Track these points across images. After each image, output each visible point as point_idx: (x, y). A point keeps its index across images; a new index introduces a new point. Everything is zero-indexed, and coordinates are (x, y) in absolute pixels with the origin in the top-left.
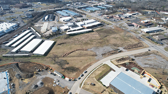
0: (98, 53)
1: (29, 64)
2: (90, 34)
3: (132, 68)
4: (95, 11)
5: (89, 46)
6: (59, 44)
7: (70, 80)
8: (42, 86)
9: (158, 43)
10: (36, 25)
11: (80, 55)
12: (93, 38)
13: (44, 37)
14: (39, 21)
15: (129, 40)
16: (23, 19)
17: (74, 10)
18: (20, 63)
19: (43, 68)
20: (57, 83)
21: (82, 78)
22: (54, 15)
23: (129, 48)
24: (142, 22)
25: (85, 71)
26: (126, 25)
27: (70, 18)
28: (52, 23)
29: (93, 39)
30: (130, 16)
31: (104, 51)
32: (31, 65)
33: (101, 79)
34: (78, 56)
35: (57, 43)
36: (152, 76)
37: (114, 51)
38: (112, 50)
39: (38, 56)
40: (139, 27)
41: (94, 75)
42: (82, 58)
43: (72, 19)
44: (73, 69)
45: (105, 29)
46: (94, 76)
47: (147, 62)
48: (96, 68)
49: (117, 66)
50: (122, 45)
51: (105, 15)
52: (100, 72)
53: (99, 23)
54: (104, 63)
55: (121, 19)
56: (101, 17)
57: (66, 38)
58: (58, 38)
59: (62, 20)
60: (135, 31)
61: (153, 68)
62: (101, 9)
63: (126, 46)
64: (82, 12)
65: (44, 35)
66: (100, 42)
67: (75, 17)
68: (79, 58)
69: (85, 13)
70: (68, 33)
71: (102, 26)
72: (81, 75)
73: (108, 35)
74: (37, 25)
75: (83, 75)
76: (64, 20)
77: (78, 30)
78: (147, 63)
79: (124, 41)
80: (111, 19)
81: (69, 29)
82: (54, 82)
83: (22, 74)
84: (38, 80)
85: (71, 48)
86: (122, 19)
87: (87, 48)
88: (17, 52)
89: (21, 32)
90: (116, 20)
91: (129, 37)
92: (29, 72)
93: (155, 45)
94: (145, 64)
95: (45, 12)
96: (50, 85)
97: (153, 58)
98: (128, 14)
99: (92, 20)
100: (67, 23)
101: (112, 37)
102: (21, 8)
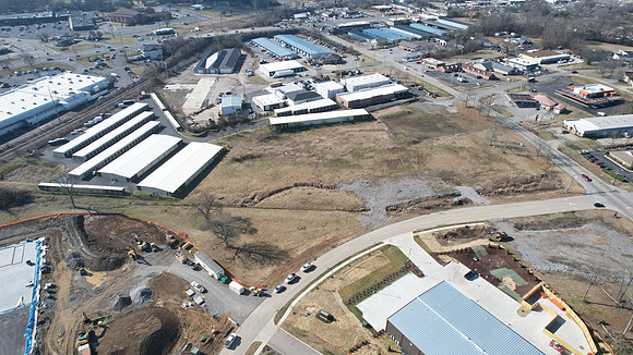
0: (371, 203)
1: (121, 221)
2: (356, 128)
3: (493, 272)
4: (395, 44)
5: (345, 174)
6: (238, 160)
7: (245, 292)
8: (146, 305)
9: (625, 181)
10: (170, 87)
11: (304, 206)
12: (364, 146)
13: (190, 130)
14: (184, 73)
15: (506, 161)
16: (130, 62)
17: (317, 37)
18: (92, 215)
19: (162, 239)
20: (198, 300)
21: (292, 289)
22: (243, 52)
23: (501, 193)
24: (577, 91)
25: (306, 265)
26: (507, 103)
27: (296, 64)
28: (227, 81)
29: (366, 149)
30: (532, 68)
31: (399, 196)
32: (126, 225)
33: (361, 301)
34: (297, 209)
35: (229, 156)
36: (568, 309)
37: (439, 197)
38: (430, 193)
39: (155, 196)
40: (557, 112)
41: (337, 284)
42: (310, 215)
43: (303, 69)
44: (265, 254)
45: (418, 114)
46: (337, 286)
47: (563, 252)
48: (353, 259)
49: (435, 255)
50: (472, 180)
51: (432, 60)
52: (363, 273)
53: (400, 88)
54: (386, 242)
55: (493, 78)
56: (414, 65)
57: (267, 139)
58: (238, 136)
59: (263, 71)
60: (541, 129)
61: (581, 279)
62: (420, 37)
63: (488, 182)
64: (344, 43)
65: (190, 121)
66: (389, 163)
67: (315, 62)
68: (296, 215)
69: (355, 49)
70: (274, 121)
71: (410, 102)
72: (290, 276)
73: (427, 134)
74: (173, 86)
75: (296, 280)
76: (272, 73)
77: (314, 111)
78: (562, 254)
79: (486, 163)
80: (453, 74)
81: (285, 105)
82: (190, 292)
83: (87, 253)
84: (137, 279)
85: (276, 177)
86: (497, 76)
87: (337, 180)
88: (88, 177)
89: (117, 106)
90: (471, 79)
91: (510, 148)
92: (111, 250)
93: (614, 188)
94: (554, 260)
95: (210, 40)
96: (171, 301)
97: (592, 238)
98: (525, 60)
99: (378, 77)
100: (281, 85)
101: (439, 146)
102: (132, 23)
